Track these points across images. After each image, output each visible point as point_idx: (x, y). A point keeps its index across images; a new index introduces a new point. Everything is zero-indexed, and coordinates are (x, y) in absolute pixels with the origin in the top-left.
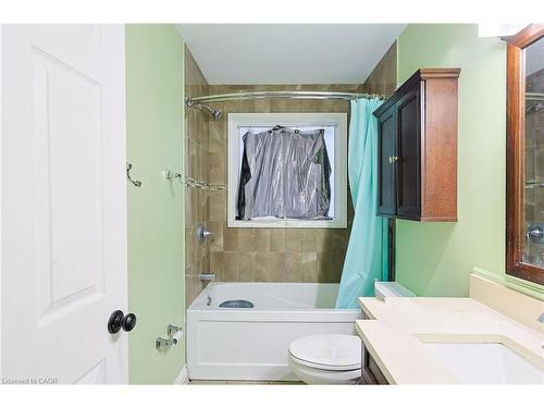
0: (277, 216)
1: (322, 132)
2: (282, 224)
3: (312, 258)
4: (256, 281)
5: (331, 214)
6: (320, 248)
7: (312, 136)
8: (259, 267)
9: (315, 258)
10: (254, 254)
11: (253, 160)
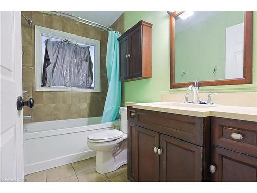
0: (66, 86)
1: (88, 47)
2: (69, 90)
3: (85, 106)
4: (54, 120)
5: (93, 86)
6: (89, 101)
7: (84, 48)
8: (56, 112)
9: (86, 106)
10: (53, 106)
11: (52, 55)
